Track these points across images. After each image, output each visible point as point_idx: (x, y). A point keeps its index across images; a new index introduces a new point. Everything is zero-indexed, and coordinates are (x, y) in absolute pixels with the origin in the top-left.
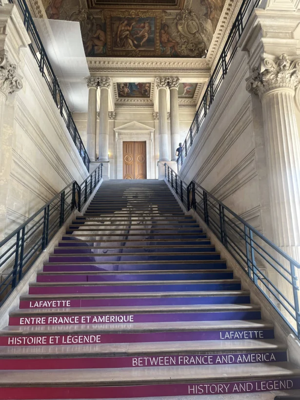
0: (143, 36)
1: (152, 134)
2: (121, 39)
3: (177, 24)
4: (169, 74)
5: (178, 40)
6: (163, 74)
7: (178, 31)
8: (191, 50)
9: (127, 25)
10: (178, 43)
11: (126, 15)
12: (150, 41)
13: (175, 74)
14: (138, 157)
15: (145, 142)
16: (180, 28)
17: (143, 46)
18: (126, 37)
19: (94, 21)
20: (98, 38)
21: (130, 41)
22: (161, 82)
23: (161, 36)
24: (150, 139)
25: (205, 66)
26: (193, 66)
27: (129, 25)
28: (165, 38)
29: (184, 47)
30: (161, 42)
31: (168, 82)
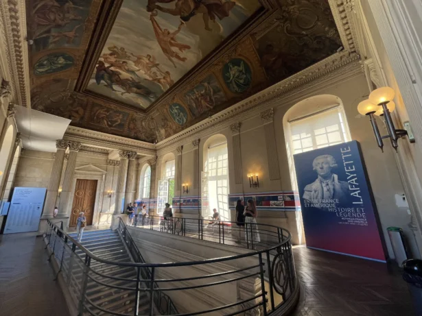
0: (116, 121)
1: (104, 176)
2: (97, 118)
3: (142, 121)
4: (129, 149)
5: (141, 129)
6: (126, 148)
7: (142, 125)
8: (147, 137)
9: (106, 111)
10: (140, 131)
11: (107, 105)
12: (121, 125)
13: (134, 150)
14: (88, 192)
15: (97, 181)
16: (143, 123)
17: (115, 127)
18: (103, 118)
19: (76, 100)
20: (77, 112)
21: (105, 122)
22: (123, 154)
23: (129, 124)
24: (102, 179)
25: (154, 148)
26: (147, 147)
27: (107, 111)
28: (132, 126)
29: (143, 134)
30: (129, 128)
31: (129, 155)
